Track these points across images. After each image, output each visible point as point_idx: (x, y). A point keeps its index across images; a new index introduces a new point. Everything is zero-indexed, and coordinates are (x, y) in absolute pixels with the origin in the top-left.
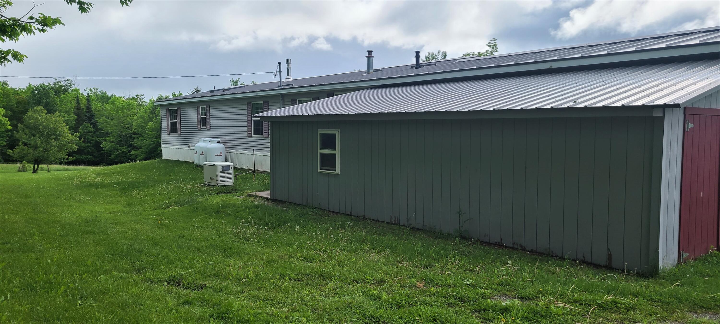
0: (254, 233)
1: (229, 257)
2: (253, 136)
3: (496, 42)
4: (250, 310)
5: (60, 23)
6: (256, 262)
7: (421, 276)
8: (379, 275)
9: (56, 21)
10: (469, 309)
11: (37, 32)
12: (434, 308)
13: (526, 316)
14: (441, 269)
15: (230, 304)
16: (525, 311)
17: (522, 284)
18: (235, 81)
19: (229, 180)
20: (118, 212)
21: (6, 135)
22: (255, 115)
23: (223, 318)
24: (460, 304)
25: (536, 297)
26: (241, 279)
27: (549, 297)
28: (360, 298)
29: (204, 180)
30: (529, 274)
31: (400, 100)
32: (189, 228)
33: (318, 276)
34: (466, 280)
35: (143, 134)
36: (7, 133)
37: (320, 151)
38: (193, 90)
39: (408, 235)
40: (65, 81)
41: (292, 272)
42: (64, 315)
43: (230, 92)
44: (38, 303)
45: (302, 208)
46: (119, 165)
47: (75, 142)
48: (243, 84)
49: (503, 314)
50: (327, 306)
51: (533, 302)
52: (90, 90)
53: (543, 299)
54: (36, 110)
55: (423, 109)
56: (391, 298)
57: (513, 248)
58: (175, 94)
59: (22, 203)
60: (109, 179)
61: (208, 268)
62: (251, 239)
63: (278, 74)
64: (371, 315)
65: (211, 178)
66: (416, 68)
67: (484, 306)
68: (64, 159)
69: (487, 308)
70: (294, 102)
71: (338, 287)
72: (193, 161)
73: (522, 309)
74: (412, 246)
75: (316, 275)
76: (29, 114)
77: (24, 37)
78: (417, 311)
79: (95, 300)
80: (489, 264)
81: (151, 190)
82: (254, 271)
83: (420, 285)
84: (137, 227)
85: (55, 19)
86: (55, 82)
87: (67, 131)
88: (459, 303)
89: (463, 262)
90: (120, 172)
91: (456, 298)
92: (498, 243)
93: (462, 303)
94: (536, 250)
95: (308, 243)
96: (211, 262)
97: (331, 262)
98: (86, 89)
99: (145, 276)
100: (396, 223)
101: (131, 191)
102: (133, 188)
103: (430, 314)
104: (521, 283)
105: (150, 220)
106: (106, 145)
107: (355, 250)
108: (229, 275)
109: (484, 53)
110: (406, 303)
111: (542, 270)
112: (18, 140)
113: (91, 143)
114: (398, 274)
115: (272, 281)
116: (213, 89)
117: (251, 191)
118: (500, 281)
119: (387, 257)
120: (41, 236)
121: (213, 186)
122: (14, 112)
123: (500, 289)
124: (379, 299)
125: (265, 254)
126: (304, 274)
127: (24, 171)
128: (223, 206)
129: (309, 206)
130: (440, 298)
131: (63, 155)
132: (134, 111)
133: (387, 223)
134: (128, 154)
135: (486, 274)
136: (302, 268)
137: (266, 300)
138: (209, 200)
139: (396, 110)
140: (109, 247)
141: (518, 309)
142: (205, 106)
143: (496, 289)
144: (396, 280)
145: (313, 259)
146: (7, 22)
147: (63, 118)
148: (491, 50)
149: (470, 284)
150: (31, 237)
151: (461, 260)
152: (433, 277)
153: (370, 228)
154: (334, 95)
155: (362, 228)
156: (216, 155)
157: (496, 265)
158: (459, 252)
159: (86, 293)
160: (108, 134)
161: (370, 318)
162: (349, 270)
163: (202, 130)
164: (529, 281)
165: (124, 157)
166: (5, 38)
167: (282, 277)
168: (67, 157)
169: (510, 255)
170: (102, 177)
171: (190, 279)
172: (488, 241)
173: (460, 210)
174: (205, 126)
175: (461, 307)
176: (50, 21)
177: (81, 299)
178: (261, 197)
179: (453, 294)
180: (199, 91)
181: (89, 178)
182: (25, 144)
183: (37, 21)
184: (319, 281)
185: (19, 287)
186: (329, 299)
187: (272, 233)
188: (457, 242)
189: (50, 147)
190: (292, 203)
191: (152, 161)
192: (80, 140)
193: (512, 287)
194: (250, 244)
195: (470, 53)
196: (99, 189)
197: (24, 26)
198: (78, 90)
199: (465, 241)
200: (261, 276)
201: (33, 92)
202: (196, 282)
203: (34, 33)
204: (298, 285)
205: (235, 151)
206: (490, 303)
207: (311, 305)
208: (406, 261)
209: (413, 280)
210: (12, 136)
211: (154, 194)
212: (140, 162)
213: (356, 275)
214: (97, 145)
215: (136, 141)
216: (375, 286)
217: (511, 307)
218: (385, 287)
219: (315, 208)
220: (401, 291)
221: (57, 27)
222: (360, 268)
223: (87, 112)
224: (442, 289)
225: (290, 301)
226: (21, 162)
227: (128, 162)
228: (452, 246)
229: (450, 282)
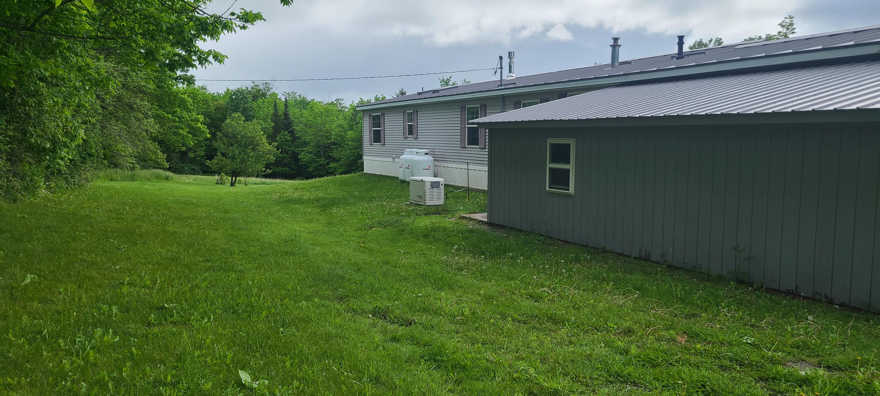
0: (468, 262)
1: (440, 289)
2: (466, 146)
3: (792, 20)
4: (466, 354)
5: (262, 18)
6: (472, 298)
7: (682, 328)
8: (626, 324)
9: (257, 17)
10: (752, 376)
11: (238, 29)
12: (701, 370)
13: (836, 392)
14: (709, 320)
15: (443, 345)
16: (834, 385)
17: (828, 349)
18: (445, 80)
19: (439, 199)
20: (318, 232)
21: (205, 144)
22: (471, 121)
23: (435, 360)
24: (738, 369)
25: (850, 367)
26: (455, 316)
27: (870, 369)
28: (601, 350)
29: (411, 198)
30: (840, 335)
31: (656, 101)
32: (395, 254)
33: (548, 319)
34: (746, 338)
35: (342, 144)
36: (206, 143)
37: (549, 165)
38: (398, 92)
39: (663, 274)
40: (263, 84)
41: (515, 312)
42: (267, 342)
43: (441, 94)
44: (240, 327)
45: (525, 235)
46: (317, 179)
47: (272, 152)
48: (455, 85)
49: (800, 387)
50: (560, 357)
51: (846, 374)
52: (289, 93)
53: (862, 371)
54: (234, 117)
55: (689, 112)
56: (642, 353)
57: (813, 299)
58: (378, 97)
59: (222, 219)
60: (307, 194)
61: (417, 302)
62: (465, 269)
63: (499, 70)
64: (616, 372)
65: (418, 196)
66: (678, 58)
67: (773, 374)
68: (261, 171)
69: (778, 377)
70: (517, 105)
71: (573, 334)
72: (398, 176)
73: (830, 382)
74: (669, 289)
75: (544, 317)
76: (228, 121)
77: (225, 36)
78: (679, 373)
79: (297, 329)
80: (778, 318)
81: (353, 209)
82: (470, 309)
83: (682, 340)
84: (338, 249)
85: (256, 14)
86: (253, 86)
87: (264, 140)
88: (737, 367)
89: (741, 314)
90: (319, 187)
91: (732, 360)
92: (791, 291)
93: (741, 368)
94: (848, 303)
95: (533, 278)
96: (420, 295)
97: (563, 303)
98: (284, 93)
99: (348, 305)
100: (647, 259)
101: (330, 208)
102: (333, 205)
103: (697, 377)
104: (827, 347)
105: (351, 242)
106: (304, 156)
107: (593, 289)
108: (441, 311)
109: (774, 36)
110: (662, 361)
111: (858, 331)
112: (216, 150)
113: (288, 154)
114: (650, 323)
115: (492, 321)
116: (421, 91)
117: (464, 213)
118: (795, 343)
119: (635, 301)
120: (242, 255)
121: (420, 205)
122: (212, 120)
123: (796, 352)
124: (627, 353)
125: (483, 289)
126: (530, 315)
127: (222, 184)
128: (432, 230)
129: (535, 233)
130: (709, 359)
131: (260, 167)
132: (333, 118)
133: (635, 258)
134: (327, 167)
135: (775, 331)
136: (528, 307)
137: (486, 344)
138: (416, 221)
139: (651, 113)
140: (309, 271)
141: (824, 381)
142: (412, 111)
143: (790, 352)
144: (648, 331)
145: (541, 298)
146: (209, 19)
147: (261, 127)
148: (784, 31)
149: (752, 343)
150: (231, 256)
151: (739, 310)
152: (698, 331)
153: (613, 264)
154: (568, 96)
155: (603, 262)
156: (423, 169)
157: (788, 321)
158: (735, 301)
159: (288, 320)
160: (306, 144)
161: (616, 376)
162: (587, 314)
163: (408, 139)
164: (839, 344)
165: (322, 170)
166: (206, 37)
167: (504, 317)
168: (264, 169)
169: (810, 309)
170: (301, 192)
171: (397, 312)
172: (777, 288)
173: (737, 245)
174: (412, 135)
175: (739, 372)
176: (252, 17)
177: (283, 327)
178: (476, 220)
179: (728, 354)
180: (405, 93)
181: (287, 193)
182: (223, 155)
183: (238, 17)
184: (549, 325)
185: (221, 309)
186: (562, 348)
187: (489, 264)
188: (732, 286)
189: (248, 158)
190: (513, 228)
191: (353, 175)
192: (278, 150)
193: (814, 351)
194: (464, 275)
195: (754, 37)
196: (297, 206)
197: (225, 23)
198: (276, 94)
199: (743, 287)
200: (478, 315)
201: (231, 97)
202: (404, 316)
203: (235, 31)
204: (523, 329)
205: (445, 164)
206: (783, 371)
207: (540, 354)
208: (661, 307)
209: (671, 332)
210: (210, 145)
211: (355, 213)
212: (340, 176)
213: (596, 321)
214: (295, 156)
215: (335, 151)
216: (620, 336)
217: (813, 378)
218: (634, 338)
219: (542, 235)
220: (656, 345)
221: (258, 23)
222: (601, 312)
223: (284, 119)
224: (713, 347)
225: (514, 347)
226: (219, 174)
227: (327, 176)
228: (725, 291)
229: (723, 338)
